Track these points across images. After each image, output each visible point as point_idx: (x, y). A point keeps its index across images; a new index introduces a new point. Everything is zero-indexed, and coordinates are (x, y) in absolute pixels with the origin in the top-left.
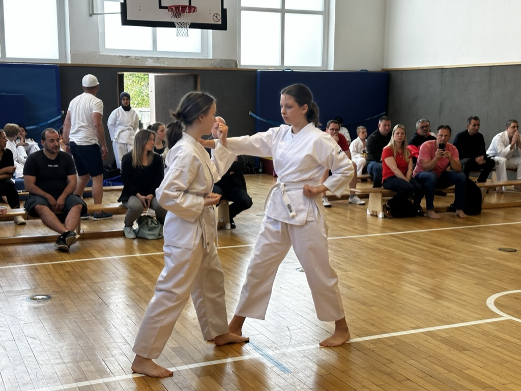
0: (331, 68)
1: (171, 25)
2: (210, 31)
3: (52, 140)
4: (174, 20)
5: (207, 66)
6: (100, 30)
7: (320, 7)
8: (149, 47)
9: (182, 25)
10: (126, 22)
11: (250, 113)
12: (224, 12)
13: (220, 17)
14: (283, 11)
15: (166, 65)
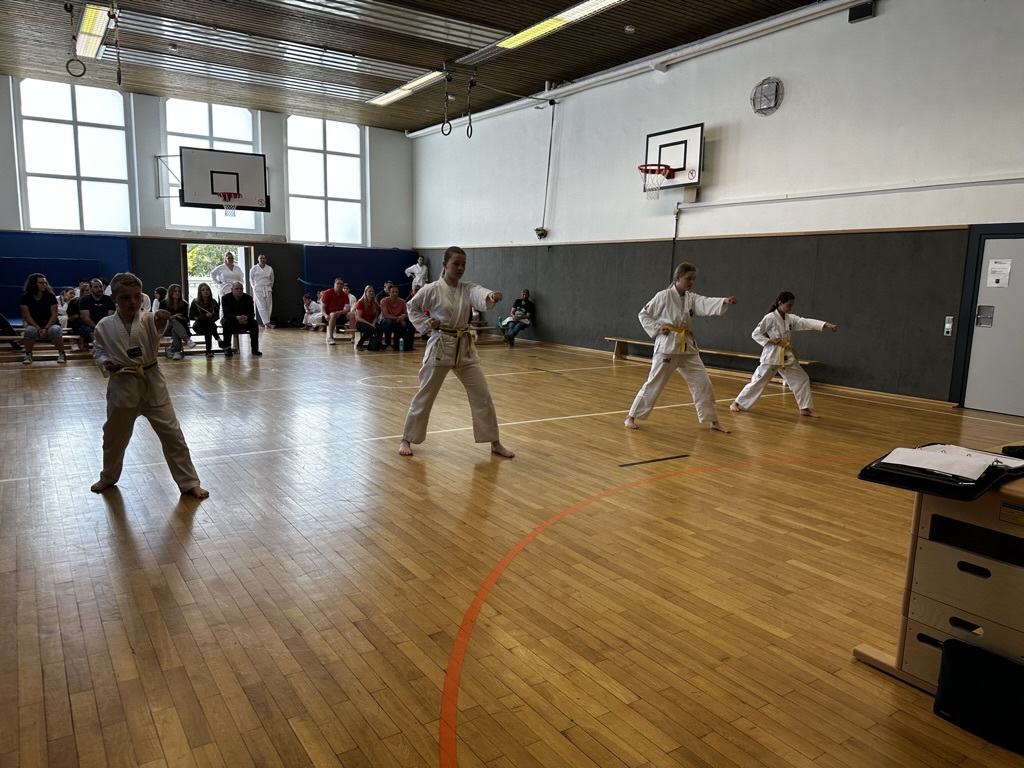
0: (369, 246)
1: (221, 207)
2: (262, 213)
3: (97, 287)
4: (224, 203)
5: (260, 240)
6: (166, 209)
7: (359, 198)
8: (209, 223)
9: (229, 207)
10: (183, 204)
11: (299, 279)
12: (268, 198)
13: (264, 202)
14: (326, 199)
15: (223, 238)
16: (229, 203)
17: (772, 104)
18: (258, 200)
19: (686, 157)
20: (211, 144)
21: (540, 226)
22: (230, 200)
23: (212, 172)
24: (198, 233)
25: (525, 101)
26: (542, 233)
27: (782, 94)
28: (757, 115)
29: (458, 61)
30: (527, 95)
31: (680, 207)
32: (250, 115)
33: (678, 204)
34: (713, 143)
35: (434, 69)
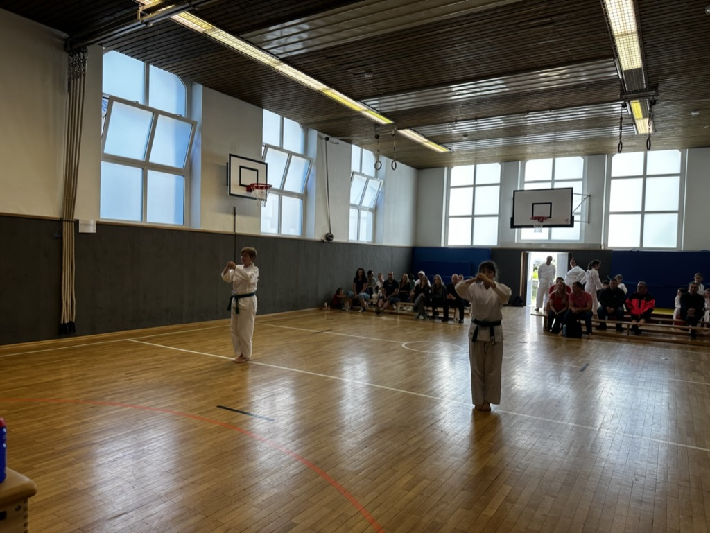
0: (682, 248)
7: (677, 209)
8: (546, 237)
10: (513, 226)
12: (572, 218)
13: (569, 220)
14: (643, 213)
18: (564, 219)
20: (553, 185)
22: (542, 222)
23: (533, 204)
24: (536, 244)
32: (583, 160)
35: (634, 99)
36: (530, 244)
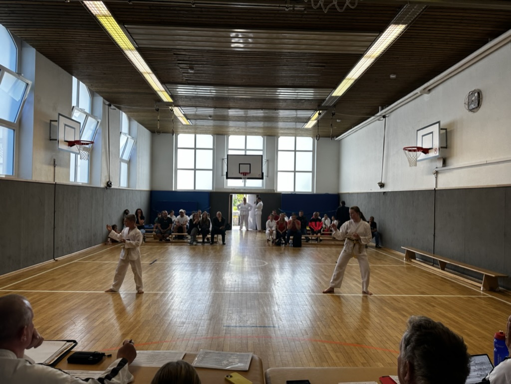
1: (241, 178)
4: (243, 177)
5: (263, 192)
6: (225, 180)
7: (311, 170)
10: (227, 178)
12: (263, 174)
13: (261, 175)
14: (295, 172)
16: (245, 177)
17: (477, 105)
18: (258, 175)
19: (432, 141)
20: (246, 152)
21: (380, 181)
22: (246, 176)
23: (240, 164)
24: (237, 189)
25: (373, 118)
26: (382, 185)
27: (482, 98)
28: (471, 113)
29: (323, 105)
30: (373, 115)
31: (437, 170)
32: (262, 138)
33: (437, 168)
34: (451, 132)
35: (316, 110)
36: (234, 189)
